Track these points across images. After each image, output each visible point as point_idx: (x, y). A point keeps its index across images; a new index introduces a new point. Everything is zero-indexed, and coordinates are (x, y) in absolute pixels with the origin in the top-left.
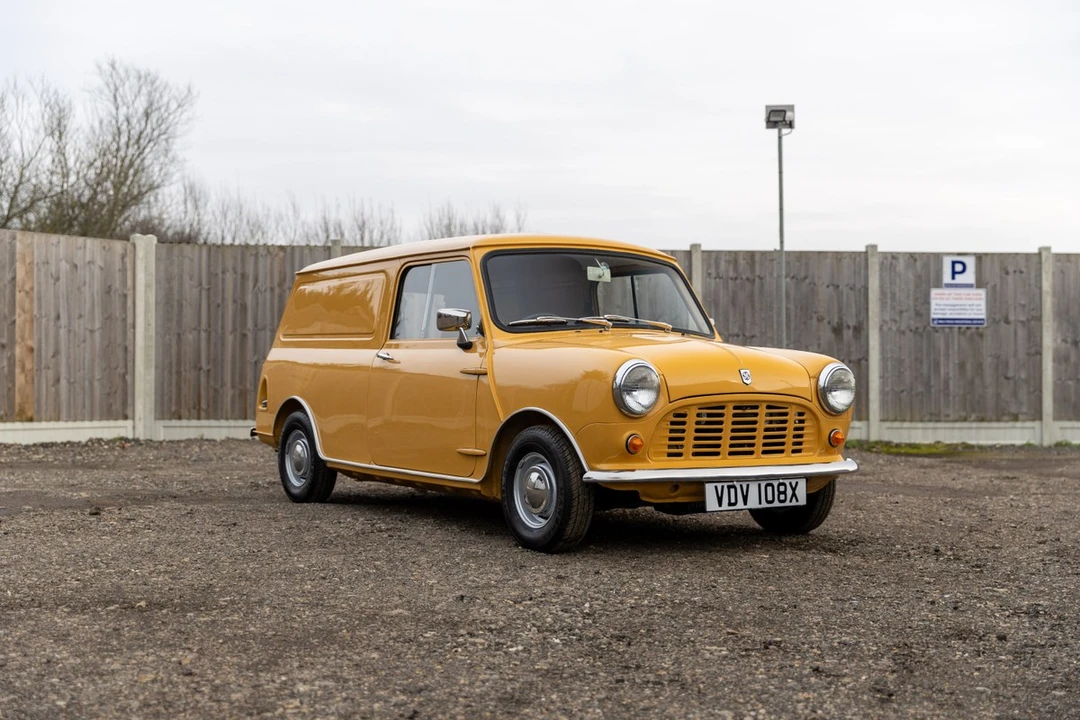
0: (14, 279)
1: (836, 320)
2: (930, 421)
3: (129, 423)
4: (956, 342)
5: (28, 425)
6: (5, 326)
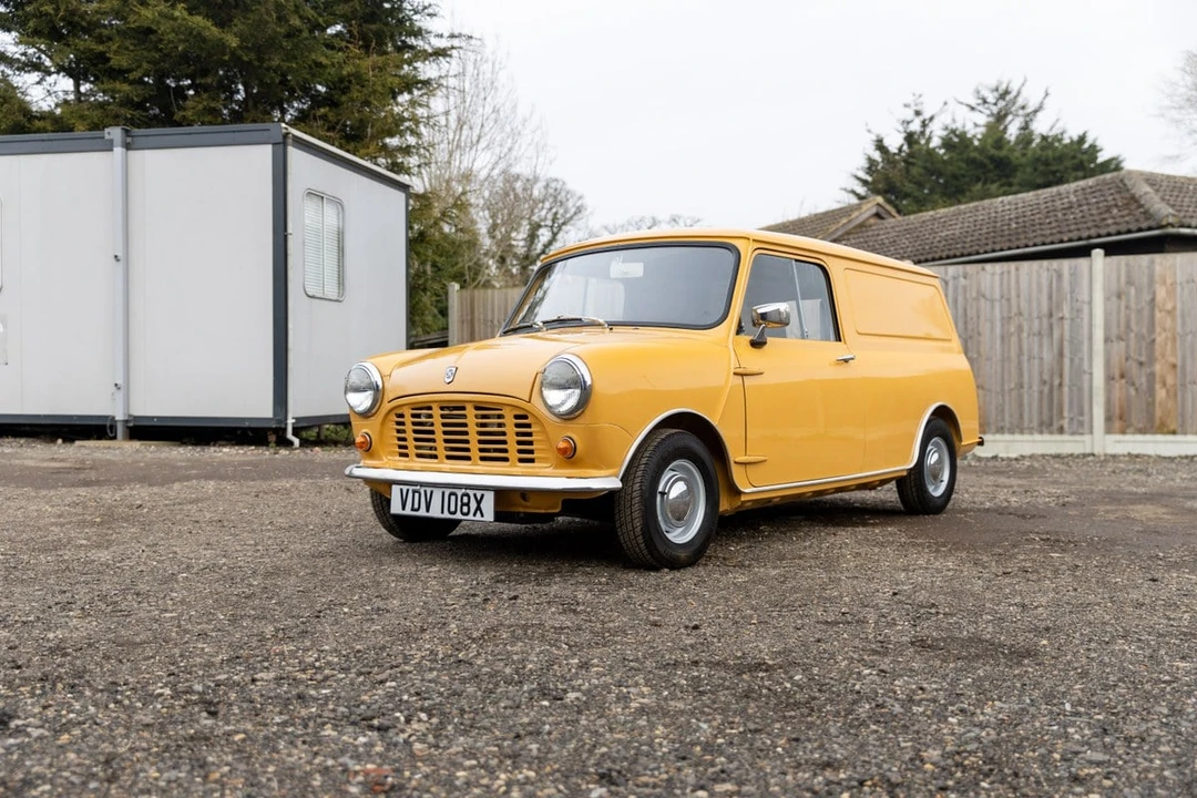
0: (1153, 300)
5: (1170, 438)
6: (1144, 345)
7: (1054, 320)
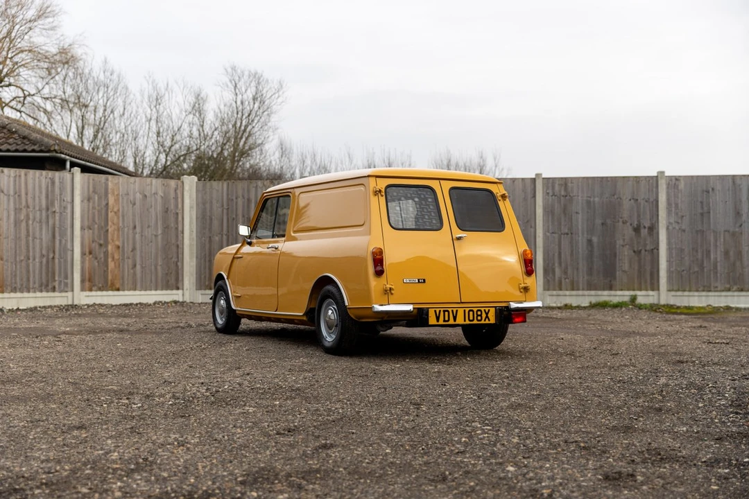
0: (107, 204)
1: (636, 223)
2: (703, 291)
3: (180, 292)
4: (722, 237)
5: (116, 293)
6: (102, 233)
7: (49, 212)
